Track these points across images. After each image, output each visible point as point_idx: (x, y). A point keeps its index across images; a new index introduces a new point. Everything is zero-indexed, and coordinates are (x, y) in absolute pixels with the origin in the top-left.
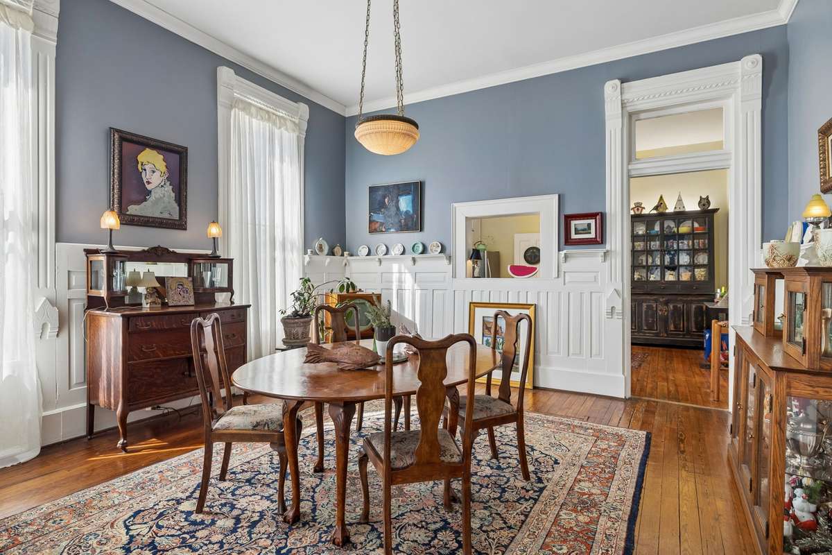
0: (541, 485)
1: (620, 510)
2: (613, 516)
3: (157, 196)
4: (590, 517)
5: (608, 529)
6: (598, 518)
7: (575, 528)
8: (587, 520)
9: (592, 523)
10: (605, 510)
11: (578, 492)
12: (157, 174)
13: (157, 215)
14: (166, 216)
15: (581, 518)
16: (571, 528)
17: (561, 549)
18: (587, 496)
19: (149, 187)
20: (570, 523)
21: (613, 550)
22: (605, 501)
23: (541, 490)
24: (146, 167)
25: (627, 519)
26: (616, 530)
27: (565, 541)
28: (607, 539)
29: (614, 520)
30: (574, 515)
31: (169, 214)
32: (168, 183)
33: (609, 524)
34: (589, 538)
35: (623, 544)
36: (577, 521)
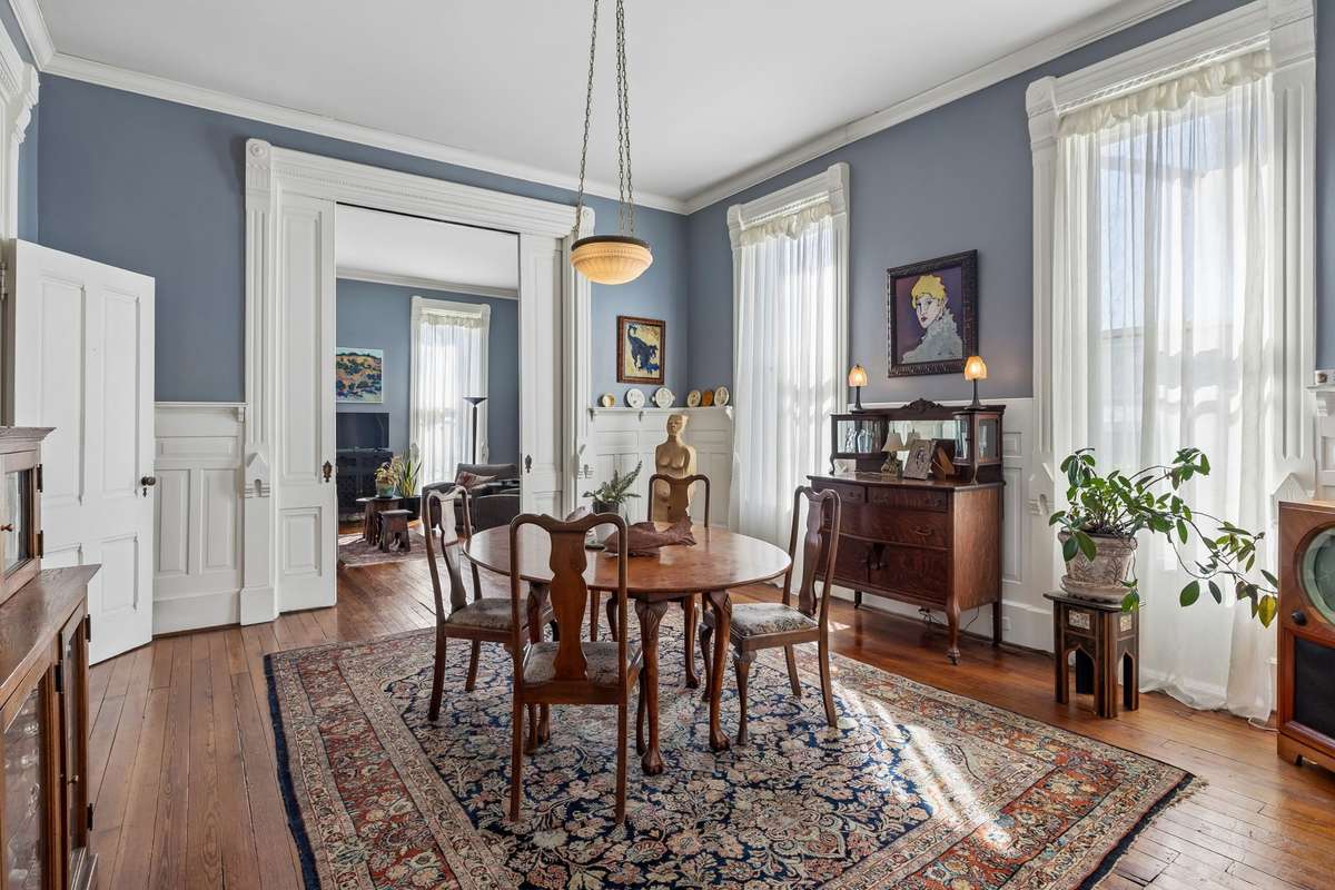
0: (483, 824)
1: (333, 861)
2: (340, 843)
3: (934, 333)
4: (368, 822)
5: (333, 822)
6: (357, 829)
7: (375, 798)
8: (370, 817)
9: (360, 816)
10: (356, 845)
11: (422, 851)
12: (934, 303)
13: (935, 358)
14: (946, 357)
15: (380, 814)
16: (380, 795)
17: (369, 771)
18: (403, 853)
19: (924, 325)
20: (387, 800)
21: (312, 802)
22: (368, 863)
23: (475, 819)
24: (921, 300)
25: (316, 853)
26: (323, 826)
27: (373, 780)
28: (326, 808)
29: (334, 838)
30: (392, 812)
31: (951, 353)
32: (947, 312)
33: (336, 829)
34: (350, 798)
35: (305, 816)
36: (381, 807)
